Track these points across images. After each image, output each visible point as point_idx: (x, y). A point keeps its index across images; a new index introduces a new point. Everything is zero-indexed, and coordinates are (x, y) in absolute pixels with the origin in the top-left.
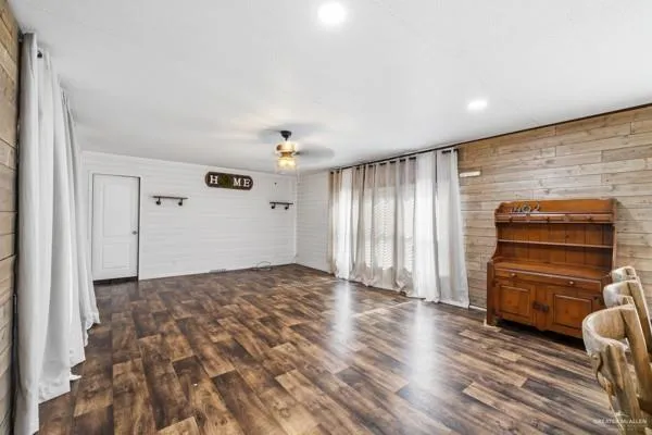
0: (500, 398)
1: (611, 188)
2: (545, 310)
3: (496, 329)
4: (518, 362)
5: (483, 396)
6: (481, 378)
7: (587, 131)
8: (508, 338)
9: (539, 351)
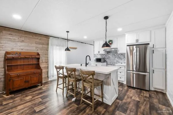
0: (44, 105)
1: (37, 50)
2: (28, 82)
3: (13, 95)
4: (33, 97)
5: (41, 108)
6: (34, 106)
7: (32, 36)
8: (20, 95)
9: (31, 92)
